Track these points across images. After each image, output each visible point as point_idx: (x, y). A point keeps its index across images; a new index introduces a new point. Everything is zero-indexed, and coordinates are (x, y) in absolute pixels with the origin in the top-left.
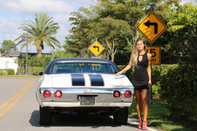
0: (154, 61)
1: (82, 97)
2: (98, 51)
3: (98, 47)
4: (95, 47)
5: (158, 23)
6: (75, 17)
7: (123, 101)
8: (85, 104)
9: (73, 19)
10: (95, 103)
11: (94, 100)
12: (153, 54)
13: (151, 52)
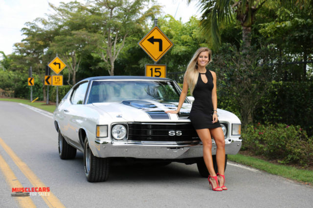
2: (60, 68)
3: (59, 64)
4: (55, 64)
6: (29, 27)
9: (24, 29)
12: (158, 74)
13: (156, 72)
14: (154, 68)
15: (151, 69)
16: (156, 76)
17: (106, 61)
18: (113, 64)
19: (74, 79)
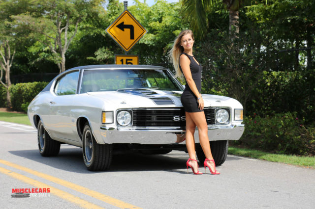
5: (134, 26)
13: (127, 63)
14: (125, 59)
15: (122, 60)
17: (55, 52)
18: (63, 56)
19: (8, 77)
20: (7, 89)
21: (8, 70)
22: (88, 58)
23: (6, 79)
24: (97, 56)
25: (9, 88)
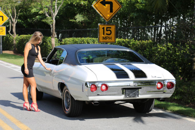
0: (110, 39)
1: (126, 90)
2: (3, 20)
3: (2, 17)
5: (113, 2)
7: (165, 92)
8: (129, 97)
10: (139, 95)
11: (138, 92)
12: (109, 32)
13: (107, 30)
14: (105, 27)
15: (103, 28)
16: (107, 34)
17: (48, 16)
18: (54, 19)
19: (14, 30)
20: (14, 38)
21: (14, 26)
22: (70, 20)
23: (13, 32)
24: (76, 19)
25: (15, 38)
